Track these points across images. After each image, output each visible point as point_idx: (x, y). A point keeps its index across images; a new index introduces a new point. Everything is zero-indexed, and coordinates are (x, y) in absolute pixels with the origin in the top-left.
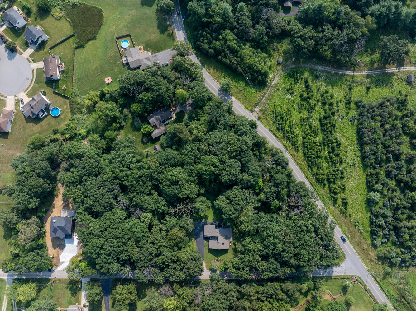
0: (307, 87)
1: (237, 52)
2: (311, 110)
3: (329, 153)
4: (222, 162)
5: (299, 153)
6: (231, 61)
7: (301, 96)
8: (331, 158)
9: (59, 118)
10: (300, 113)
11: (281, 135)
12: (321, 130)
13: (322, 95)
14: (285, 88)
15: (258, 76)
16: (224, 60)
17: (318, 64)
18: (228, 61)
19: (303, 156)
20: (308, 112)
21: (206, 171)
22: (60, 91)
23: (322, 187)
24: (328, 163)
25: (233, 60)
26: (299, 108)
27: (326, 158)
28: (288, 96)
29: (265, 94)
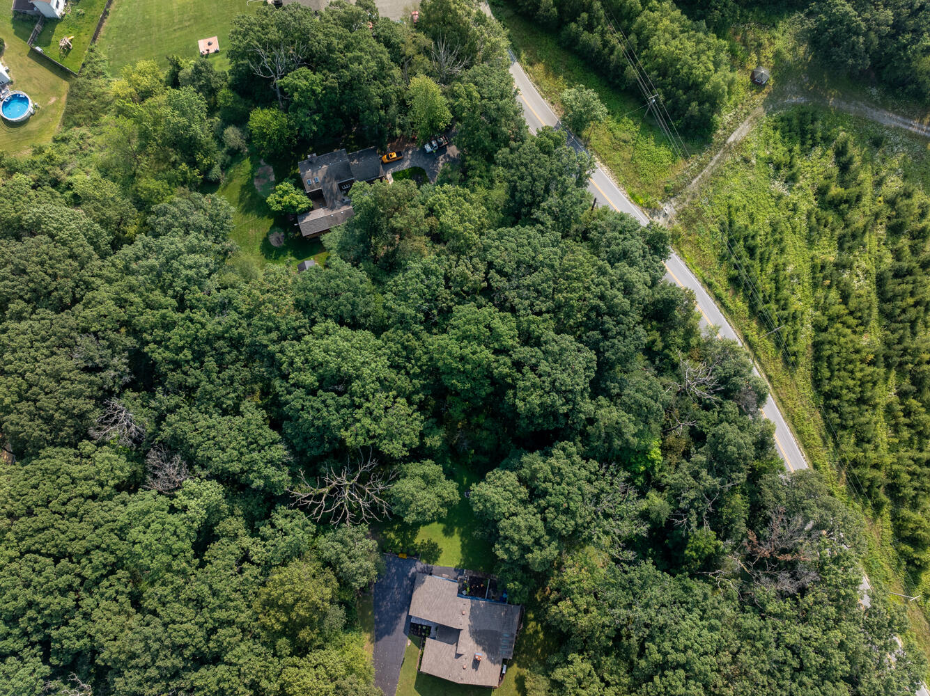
0: (844, 168)
1: (631, 15)
2: (849, 240)
3: (902, 395)
4: (528, 338)
5: (798, 378)
6: (605, 43)
7: (821, 192)
8: (908, 413)
9: (22, 130)
10: (811, 243)
11: (740, 305)
12: (881, 311)
13: (891, 203)
14: (769, 161)
15: (688, 102)
16: (585, 36)
17: (884, 106)
18: (594, 39)
19: (809, 392)
20: (841, 248)
21: (462, 359)
22: (53, 53)
23: (869, 511)
24: (896, 429)
25: (614, 39)
26: (811, 229)
27: (889, 410)
28: (778, 187)
29: (702, 166)
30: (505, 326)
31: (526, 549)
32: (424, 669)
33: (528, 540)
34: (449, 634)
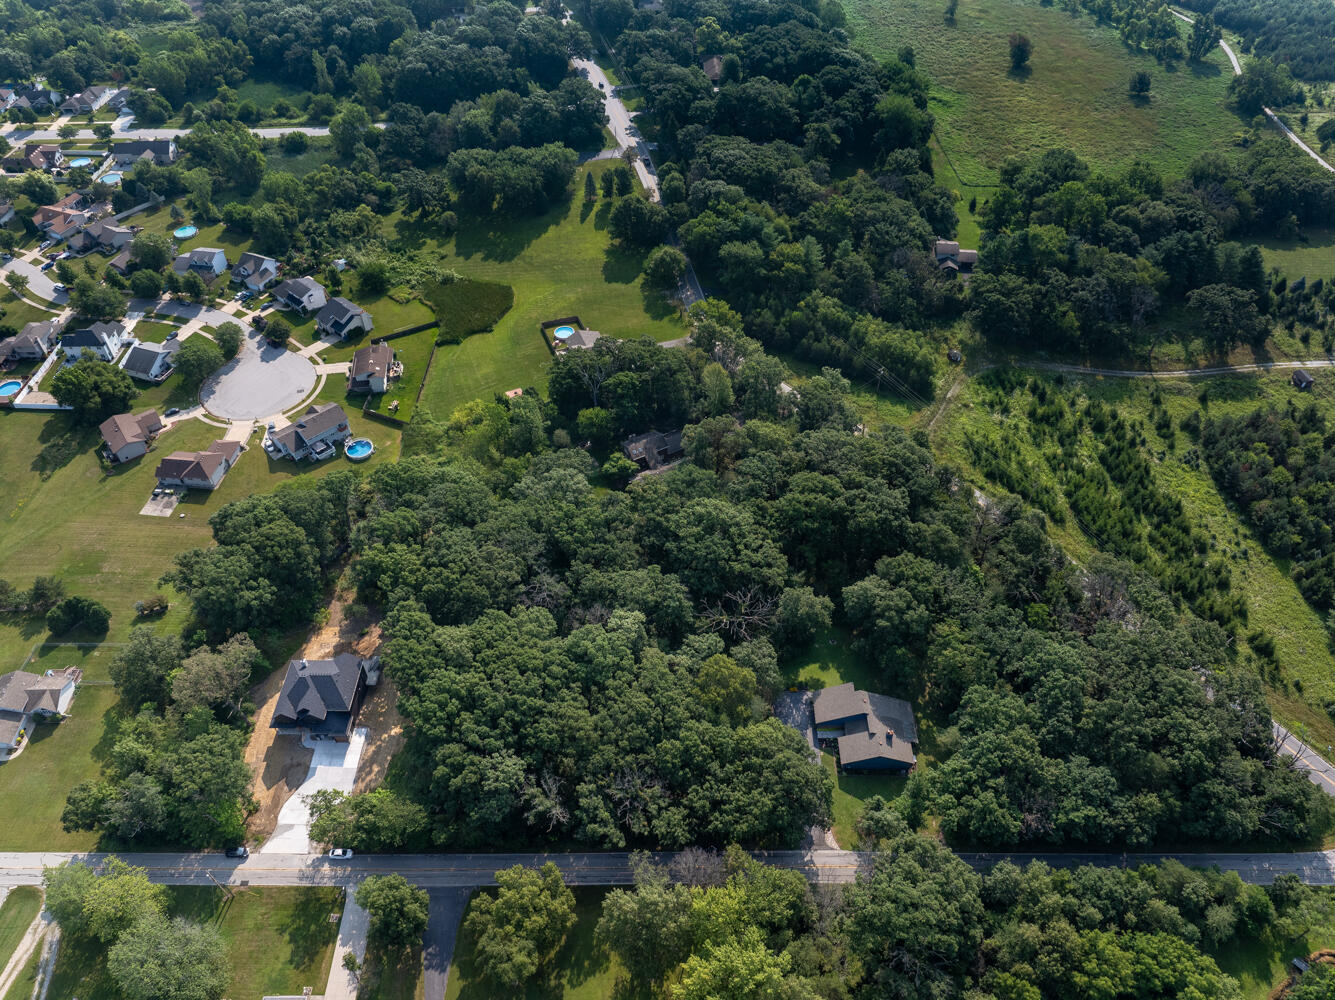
0: (1042, 398)
1: (846, 327)
2: (1067, 439)
3: (1157, 527)
4: (850, 485)
6: (833, 347)
7: (1032, 415)
8: (1164, 535)
9: (366, 464)
10: (1038, 446)
12: (1113, 479)
13: (1087, 413)
14: (983, 403)
15: (908, 371)
16: (815, 345)
17: (1054, 361)
18: (823, 346)
19: (1082, 538)
20: (1062, 445)
21: (807, 504)
22: (383, 412)
24: (1163, 550)
25: (839, 343)
26: (1035, 437)
27: (1152, 540)
28: (997, 417)
29: (933, 414)
30: (834, 482)
31: (900, 612)
32: (843, 762)
33: (902, 604)
34: (858, 722)
